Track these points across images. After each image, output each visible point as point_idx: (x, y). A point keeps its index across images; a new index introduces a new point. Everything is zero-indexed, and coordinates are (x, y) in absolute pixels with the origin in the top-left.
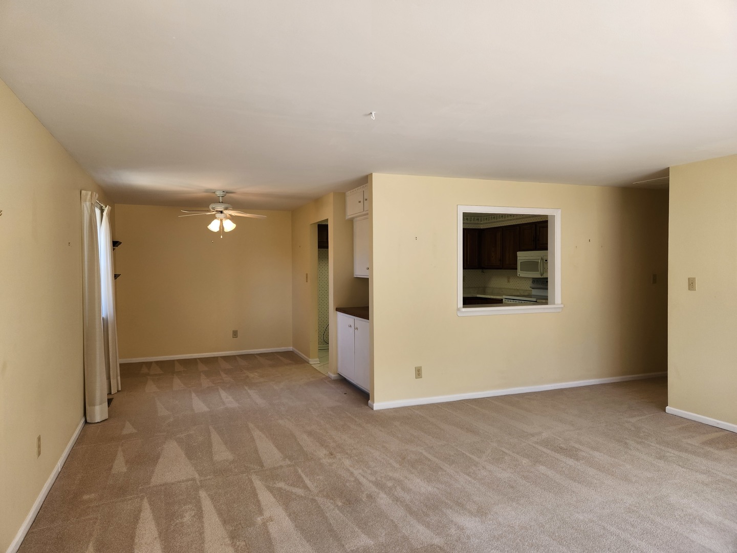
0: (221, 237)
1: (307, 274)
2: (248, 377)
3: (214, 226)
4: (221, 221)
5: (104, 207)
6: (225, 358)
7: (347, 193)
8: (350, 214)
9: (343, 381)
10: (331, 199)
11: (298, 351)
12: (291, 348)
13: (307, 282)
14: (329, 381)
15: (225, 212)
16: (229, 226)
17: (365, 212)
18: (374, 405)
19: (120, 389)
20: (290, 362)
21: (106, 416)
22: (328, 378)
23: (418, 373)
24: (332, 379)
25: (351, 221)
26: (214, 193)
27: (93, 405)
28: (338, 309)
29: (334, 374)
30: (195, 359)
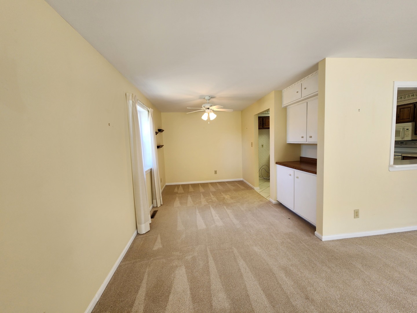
0: (209, 123)
1: (252, 143)
2: (224, 198)
3: (205, 117)
4: (208, 114)
5: (149, 109)
6: (212, 183)
7: (283, 91)
8: (285, 103)
9: (280, 205)
10: (272, 95)
11: (246, 181)
12: (242, 179)
13: (252, 147)
14: (272, 205)
15: (211, 108)
16: (213, 116)
17: (302, 98)
18: (323, 237)
19: (162, 204)
20: (244, 188)
21: (149, 229)
22: (270, 202)
23: (356, 214)
24: (274, 203)
25: (286, 108)
26: (204, 98)
27: (141, 224)
28: (277, 163)
29: (275, 200)
30: (198, 184)
